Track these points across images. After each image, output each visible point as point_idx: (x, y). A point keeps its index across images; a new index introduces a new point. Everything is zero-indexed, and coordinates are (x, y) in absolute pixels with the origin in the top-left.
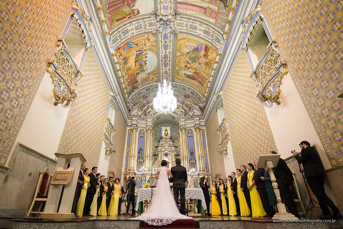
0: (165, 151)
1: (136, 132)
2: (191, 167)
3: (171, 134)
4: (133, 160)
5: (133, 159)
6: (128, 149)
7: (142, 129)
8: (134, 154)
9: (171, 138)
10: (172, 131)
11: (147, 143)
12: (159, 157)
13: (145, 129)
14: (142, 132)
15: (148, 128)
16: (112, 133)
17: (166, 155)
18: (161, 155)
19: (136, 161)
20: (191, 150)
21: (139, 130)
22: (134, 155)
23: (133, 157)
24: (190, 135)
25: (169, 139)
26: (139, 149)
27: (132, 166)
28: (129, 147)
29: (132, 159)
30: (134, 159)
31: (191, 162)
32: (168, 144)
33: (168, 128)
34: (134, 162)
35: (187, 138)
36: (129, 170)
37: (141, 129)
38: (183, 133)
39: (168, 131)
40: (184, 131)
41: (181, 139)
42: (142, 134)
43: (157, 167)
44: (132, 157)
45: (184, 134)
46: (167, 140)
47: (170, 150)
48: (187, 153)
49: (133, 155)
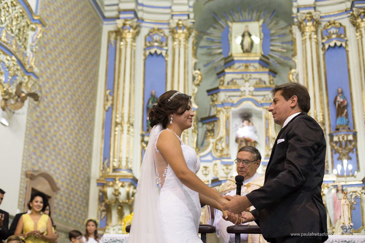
0: (240, 102)
1: (134, 39)
2: (336, 156)
3: (264, 45)
4: (125, 135)
5: (125, 131)
6: (110, 98)
7: (156, 27)
8: (129, 114)
9: (264, 62)
10: (267, 37)
11: (173, 76)
12: (219, 126)
13: (166, 26)
14: (156, 37)
15: (178, 24)
16: (31, 33)
17: (246, 116)
18: (228, 118)
19: (139, 138)
20: (336, 98)
21: (144, 31)
22: (129, 117)
23: (126, 126)
24: (332, 44)
25: (257, 65)
26: (148, 97)
27: (124, 155)
28: (112, 93)
29: (122, 131)
30: (129, 131)
31: (335, 139)
32: (253, 82)
33: (255, 27)
34: (128, 143)
35: (321, 53)
36: (115, 170)
37: (153, 29)
38: (307, 37)
39: (253, 37)
40: (309, 27)
41: (298, 60)
42: (156, 44)
43: (214, 159)
44: (122, 126)
45: (310, 38)
46: (251, 69)
47: (259, 99)
48: (323, 108)
49: (126, 119)
